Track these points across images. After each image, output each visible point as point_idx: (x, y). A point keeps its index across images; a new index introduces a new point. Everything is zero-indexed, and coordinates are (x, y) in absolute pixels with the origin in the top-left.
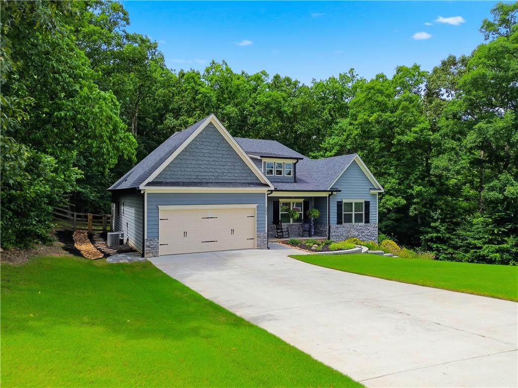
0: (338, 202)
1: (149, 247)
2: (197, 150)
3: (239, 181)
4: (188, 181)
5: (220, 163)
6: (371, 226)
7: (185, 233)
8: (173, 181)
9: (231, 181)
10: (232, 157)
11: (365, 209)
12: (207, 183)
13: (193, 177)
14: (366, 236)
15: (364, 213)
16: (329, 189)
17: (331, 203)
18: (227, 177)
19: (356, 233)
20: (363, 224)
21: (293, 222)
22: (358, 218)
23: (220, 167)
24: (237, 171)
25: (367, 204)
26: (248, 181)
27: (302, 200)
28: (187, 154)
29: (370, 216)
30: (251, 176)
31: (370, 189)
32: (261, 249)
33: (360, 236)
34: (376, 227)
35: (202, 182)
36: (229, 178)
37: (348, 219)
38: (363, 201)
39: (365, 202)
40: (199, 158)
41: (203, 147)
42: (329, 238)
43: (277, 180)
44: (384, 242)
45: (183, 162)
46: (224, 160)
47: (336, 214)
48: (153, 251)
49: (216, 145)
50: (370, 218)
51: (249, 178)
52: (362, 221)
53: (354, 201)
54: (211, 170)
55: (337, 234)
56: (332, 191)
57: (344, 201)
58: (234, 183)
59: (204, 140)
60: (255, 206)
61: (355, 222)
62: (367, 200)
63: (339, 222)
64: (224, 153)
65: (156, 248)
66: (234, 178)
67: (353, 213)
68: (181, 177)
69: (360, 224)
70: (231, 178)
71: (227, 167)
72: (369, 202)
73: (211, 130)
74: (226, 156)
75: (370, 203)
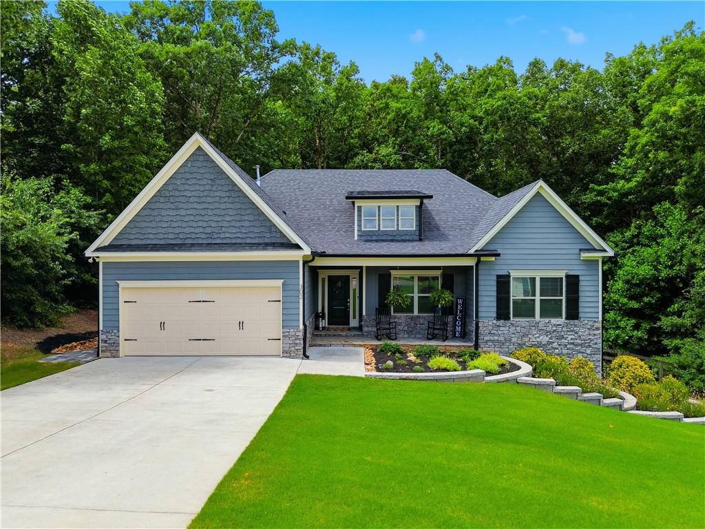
0: (498, 277)
1: (106, 342)
2: (177, 193)
3: (249, 241)
4: (163, 242)
5: (215, 212)
6: (584, 326)
7: (162, 325)
8: (140, 242)
9: (234, 241)
10: (237, 200)
11: (567, 291)
12: (193, 245)
13: (171, 236)
14: (568, 346)
15: (564, 298)
16: (472, 252)
17: (480, 277)
18: (227, 235)
19: (545, 339)
20: (562, 320)
21: (419, 312)
22: (550, 310)
23: (216, 218)
24: (247, 224)
25: (573, 281)
26: (267, 241)
27: (438, 273)
28: (162, 200)
29: (580, 305)
30: (271, 232)
31: (581, 250)
32: (290, 357)
33: (555, 345)
34: (597, 329)
35: (185, 244)
36: (232, 236)
37: (525, 309)
38: (562, 274)
39: (568, 276)
40: (181, 205)
41: (187, 187)
42: (477, 346)
43: (384, 238)
44: (616, 361)
45: (155, 213)
46: (223, 206)
47: (495, 299)
48: (111, 348)
49: (209, 182)
50: (580, 310)
51: (268, 235)
52: (559, 315)
53: (538, 275)
54: (200, 224)
55: (496, 338)
56: (478, 255)
57: (515, 274)
58: (240, 243)
59: (188, 176)
60: (279, 283)
61: (541, 316)
62: (572, 273)
63: (502, 314)
64: (223, 194)
65: (116, 344)
66: (239, 235)
67: (538, 298)
68: (151, 236)
69: (554, 321)
70: (235, 236)
71: (228, 218)
72: (577, 277)
73: (201, 158)
74: (226, 200)
75: (581, 278)
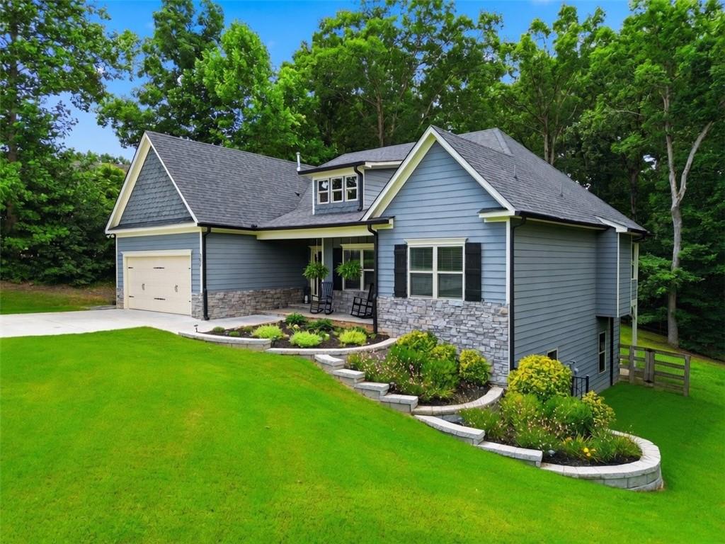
0: (396, 247)
3: (176, 217)
6: (487, 310)
7: (143, 286)
9: (169, 218)
11: (467, 264)
14: (469, 335)
15: (463, 273)
16: (365, 219)
17: (381, 248)
19: (442, 323)
20: (461, 301)
22: (449, 287)
25: (474, 251)
29: (484, 282)
31: (482, 210)
32: (196, 317)
33: (453, 332)
34: (505, 315)
38: (461, 243)
39: (468, 245)
42: (376, 326)
43: (334, 211)
47: (393, 273)
50: (483, 289)
52: (458, 295)
53: (435, 245)
55: (394, 317)
56: (370, 224)
57: (412, 244)
60: (189, 252)
61: (439, 295)
62: (472, 241)
63: (400, 292)
67: (435, 272)
69: (453, 301)
72: (478, 245)
75: (484, 247)
